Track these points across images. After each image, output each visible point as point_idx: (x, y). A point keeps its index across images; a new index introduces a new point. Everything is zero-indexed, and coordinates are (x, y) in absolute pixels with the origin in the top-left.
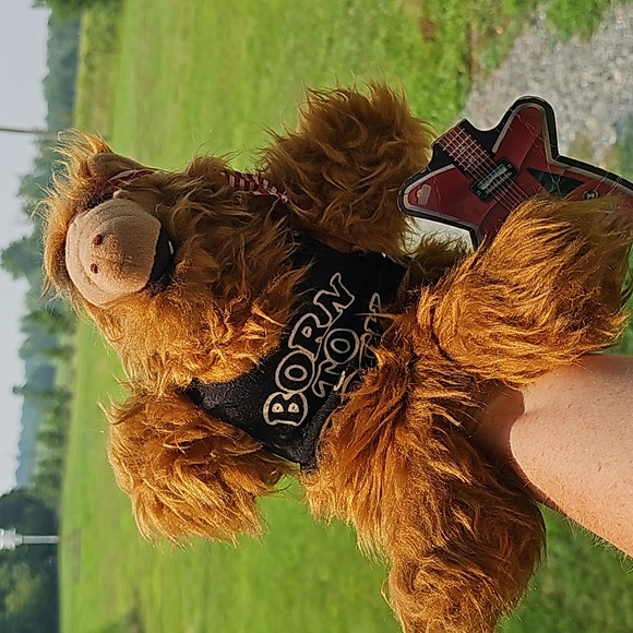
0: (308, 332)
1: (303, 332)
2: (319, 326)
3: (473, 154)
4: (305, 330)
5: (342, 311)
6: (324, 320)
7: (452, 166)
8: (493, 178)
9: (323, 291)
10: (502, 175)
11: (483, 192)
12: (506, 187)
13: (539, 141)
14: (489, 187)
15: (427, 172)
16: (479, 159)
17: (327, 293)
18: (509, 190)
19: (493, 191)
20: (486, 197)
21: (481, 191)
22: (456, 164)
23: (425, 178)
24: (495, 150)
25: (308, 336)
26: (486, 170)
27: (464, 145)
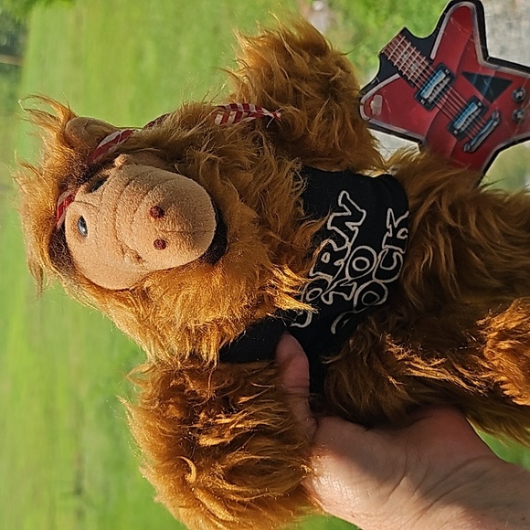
0: (326, 258)
1: (323, 259)
2: (336, 249)
3: (414, 62)
4: (324, 257)
5: (357, 230)
6: (340, 242)
7: (397, 76)
8: (434, 86)
9: (335, 214)
10: (442, 82)
11: (426, 100)
12: (446, 93)
13: (471, 44)
14: (431, 95)
15: (376, 83)
16: (420, 67)
17: (339, 214)
18: (449, 96)
19: (435, 99)
20: (429, 106)
21: (425, 100)
22: (400, 73)
23: (375, 89)
24: (433, 56)
25: (327, 261)
26: (427, 77)
27: (406, 53)
